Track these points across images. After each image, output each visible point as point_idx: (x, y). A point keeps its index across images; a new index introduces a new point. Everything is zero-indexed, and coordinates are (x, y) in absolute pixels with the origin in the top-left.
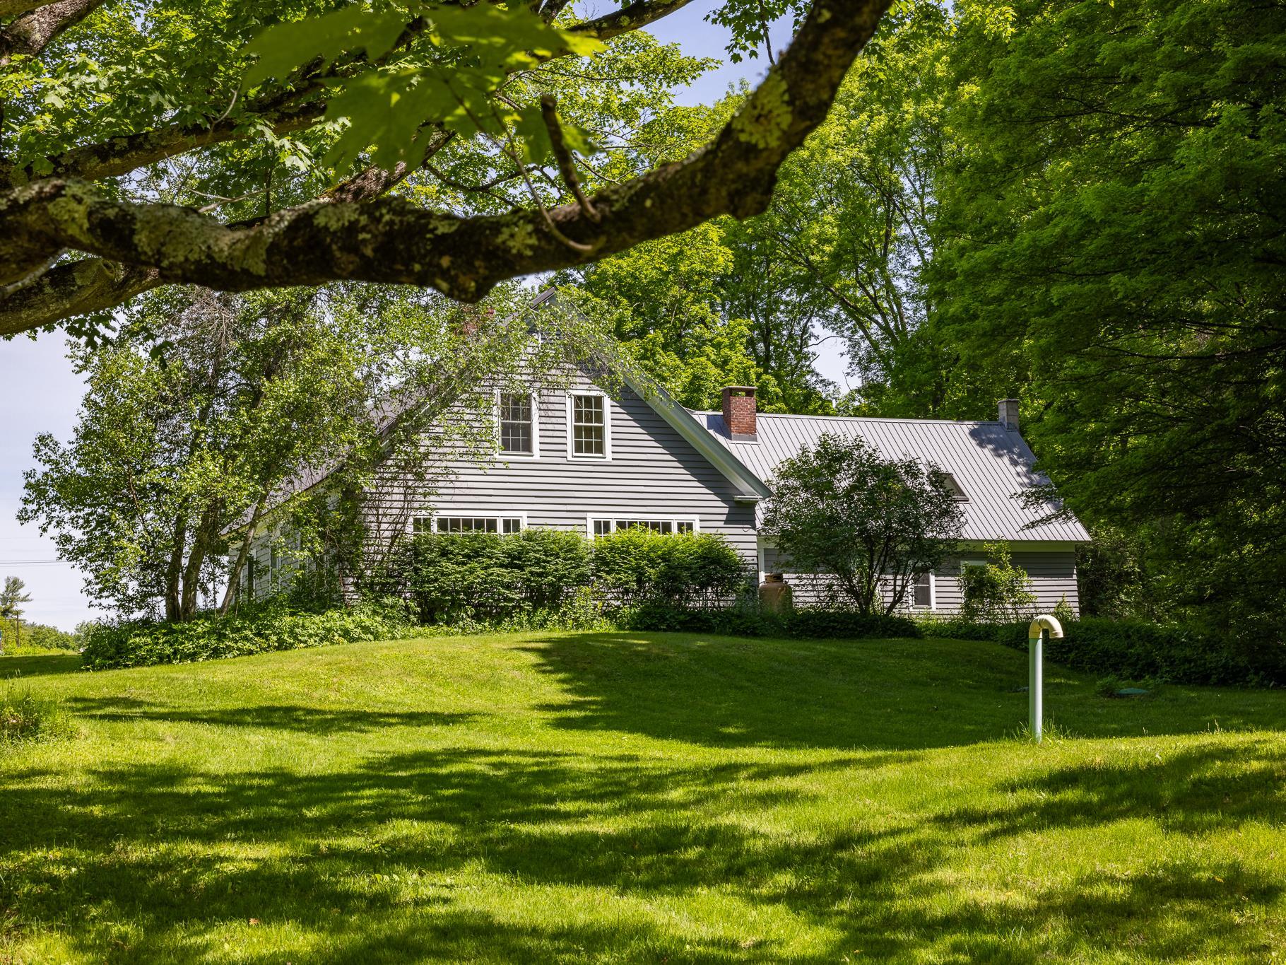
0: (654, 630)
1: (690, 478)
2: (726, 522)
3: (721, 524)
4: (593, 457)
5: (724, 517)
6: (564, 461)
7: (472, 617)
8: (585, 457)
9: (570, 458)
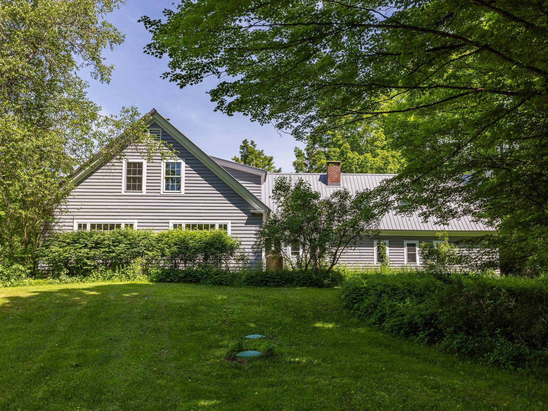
0: (164, 282)
1: (227, 202)
2: (246, 224)
3: (243, 225)
4: (175, 192)
5: (245, 221)
6: (159, 194)
7: (67, 274)
8: (171, 192)
9: (162, 193)
